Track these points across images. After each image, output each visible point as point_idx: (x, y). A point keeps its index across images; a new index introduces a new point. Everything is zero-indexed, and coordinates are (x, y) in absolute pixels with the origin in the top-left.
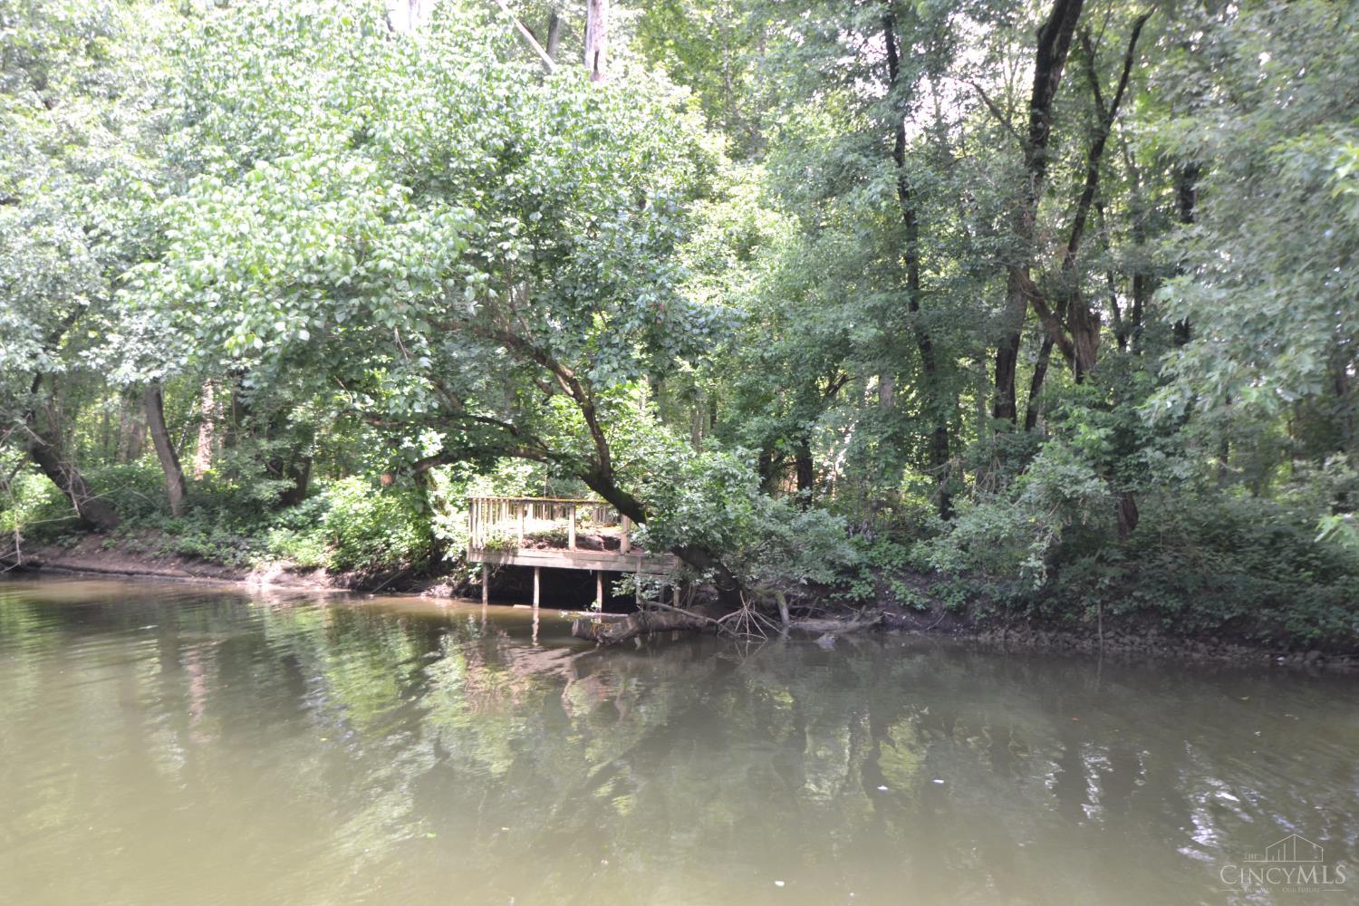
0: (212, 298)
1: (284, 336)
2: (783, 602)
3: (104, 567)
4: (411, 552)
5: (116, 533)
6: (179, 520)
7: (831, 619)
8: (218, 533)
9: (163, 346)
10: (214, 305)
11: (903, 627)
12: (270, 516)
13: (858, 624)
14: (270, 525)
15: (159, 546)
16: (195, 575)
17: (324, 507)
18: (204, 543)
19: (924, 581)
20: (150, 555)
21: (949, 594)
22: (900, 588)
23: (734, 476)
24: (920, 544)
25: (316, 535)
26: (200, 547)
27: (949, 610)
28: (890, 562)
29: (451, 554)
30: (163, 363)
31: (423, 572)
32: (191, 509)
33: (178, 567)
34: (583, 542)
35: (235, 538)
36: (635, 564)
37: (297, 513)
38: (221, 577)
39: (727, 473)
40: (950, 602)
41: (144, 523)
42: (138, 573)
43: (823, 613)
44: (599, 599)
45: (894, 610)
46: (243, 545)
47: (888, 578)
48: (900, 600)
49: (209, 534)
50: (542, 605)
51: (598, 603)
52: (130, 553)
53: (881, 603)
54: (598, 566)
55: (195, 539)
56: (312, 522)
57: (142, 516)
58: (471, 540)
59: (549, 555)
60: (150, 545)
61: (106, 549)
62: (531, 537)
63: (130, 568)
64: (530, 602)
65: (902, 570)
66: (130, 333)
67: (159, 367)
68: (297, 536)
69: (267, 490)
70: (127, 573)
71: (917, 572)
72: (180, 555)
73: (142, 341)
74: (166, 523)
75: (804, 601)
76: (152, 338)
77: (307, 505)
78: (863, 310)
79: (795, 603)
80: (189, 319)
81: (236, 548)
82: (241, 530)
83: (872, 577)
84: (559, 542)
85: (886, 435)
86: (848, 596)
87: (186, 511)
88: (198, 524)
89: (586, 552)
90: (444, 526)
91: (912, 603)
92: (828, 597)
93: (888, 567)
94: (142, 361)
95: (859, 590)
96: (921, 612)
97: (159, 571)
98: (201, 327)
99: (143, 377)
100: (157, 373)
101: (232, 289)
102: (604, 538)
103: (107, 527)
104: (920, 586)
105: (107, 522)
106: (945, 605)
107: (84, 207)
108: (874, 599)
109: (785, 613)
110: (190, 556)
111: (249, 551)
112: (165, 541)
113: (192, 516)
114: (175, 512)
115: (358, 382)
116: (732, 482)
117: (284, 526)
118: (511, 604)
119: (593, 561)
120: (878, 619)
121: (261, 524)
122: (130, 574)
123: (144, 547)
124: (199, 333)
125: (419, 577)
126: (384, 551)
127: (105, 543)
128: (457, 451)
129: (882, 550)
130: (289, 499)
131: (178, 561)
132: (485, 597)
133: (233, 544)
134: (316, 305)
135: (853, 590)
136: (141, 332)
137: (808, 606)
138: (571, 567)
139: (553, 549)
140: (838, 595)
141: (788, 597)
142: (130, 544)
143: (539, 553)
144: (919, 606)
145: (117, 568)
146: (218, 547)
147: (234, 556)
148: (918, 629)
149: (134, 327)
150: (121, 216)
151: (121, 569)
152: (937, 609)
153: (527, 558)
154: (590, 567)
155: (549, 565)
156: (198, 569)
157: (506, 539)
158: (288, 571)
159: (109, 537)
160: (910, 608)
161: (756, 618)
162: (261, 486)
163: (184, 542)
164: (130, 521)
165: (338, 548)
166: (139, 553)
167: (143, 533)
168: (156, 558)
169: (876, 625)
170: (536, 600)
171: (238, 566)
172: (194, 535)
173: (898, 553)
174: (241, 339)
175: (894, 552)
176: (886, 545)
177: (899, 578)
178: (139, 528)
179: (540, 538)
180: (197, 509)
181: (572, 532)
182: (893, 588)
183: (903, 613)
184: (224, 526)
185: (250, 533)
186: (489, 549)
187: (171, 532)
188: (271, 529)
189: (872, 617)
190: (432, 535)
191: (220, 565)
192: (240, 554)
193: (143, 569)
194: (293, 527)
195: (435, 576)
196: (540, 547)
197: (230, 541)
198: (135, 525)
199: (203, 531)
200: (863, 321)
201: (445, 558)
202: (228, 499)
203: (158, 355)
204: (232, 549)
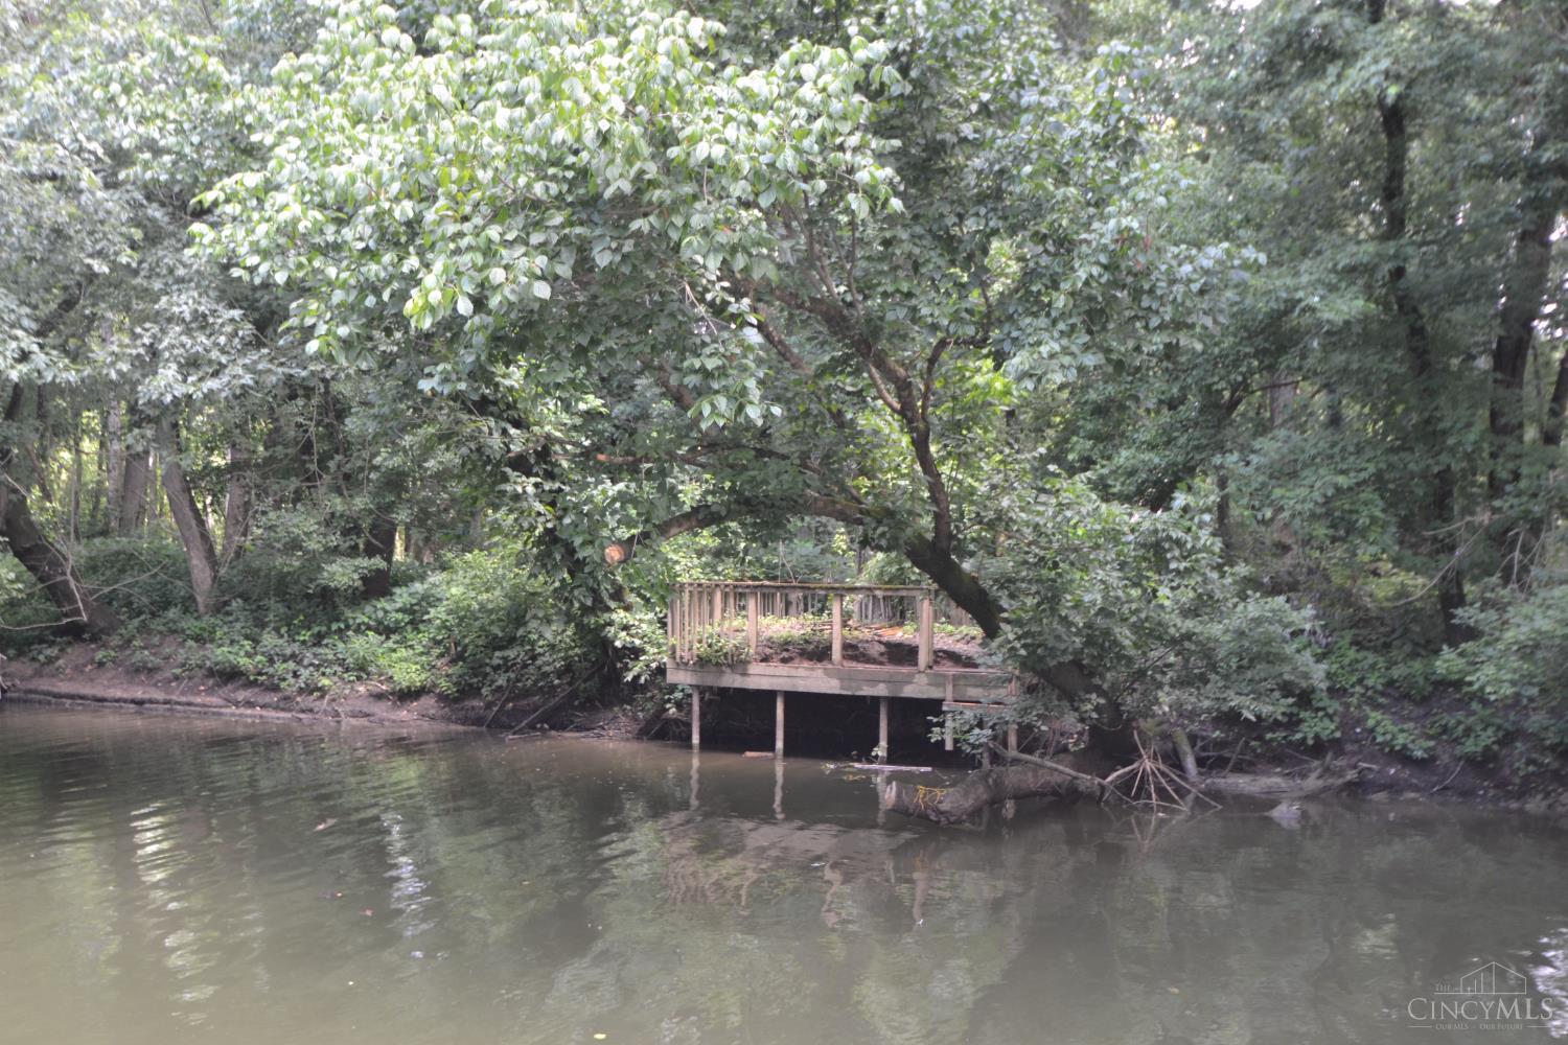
0: (359, 233)
1: (507, 291)
2: (1185, 747)
3: (99, 692)
4: (567, 668)
5: (115, 641)
6: (208, 620)
7: (1268, 774)
8: (269, 640)
9: (222, 340)
10: (361, 245)
11: (1394, 787)
12: (349, 613)
13: (1320, 783)
14: (348, 627)
15: (180, 659)
16: (237, 704)
17: (429, 600)
18: (248, 655)
19: (1421, 711)
20: (168, 674)
21: (1468, 731)
22: (1383, 724)
23: (1179, 543)
24: (1447, 653)
25: (420, 640)
26: (243, 661)
27: (1471, 761)
28: (1360, 681)
29: (635, 671)
30: (223, 367)
31: (589, 700)
32: (226, 603)
33: (210, 691)
34: (852, 651)
35: (296, 647)
36: (943, 685)
37: (392, 607)
38: (277, 708)
39: (1169, 538)
40: (1471, 746)
41: (157, 625)
42: (151, 701)
43: (1251, 764)
44: (883, 743)
45: (1372, 758)
46: (309, 657)
47: (1359, 707)
48: (1383, 745)
49: (256, 641)
50: (789, 751)
51: (881, 750)
52: (138, 671)
53: (1349, 747)
54: (881, 690)
55: (235, 648)
56: (411, 622)
57: (154, 615)
58: (673, 648)
59: (801, 672)
60: (167, 658)
61: (101, 664)
62: (770, 643)
63: (139, 694)
64: (772, 748)
65: (1383, 694)
66: (169, 320)
67: (215, 374)
68: (390, 644)
69: (342, 573)
70: (133, 701)
71: (1406, 696)
72: (211, 673)
73: (188, 331)
74: (189, 624)
75: (1220, 744)
76: (202, 328)
77: (402, 596)
78: (1334, 270)
79: (1204, 749)
80: (315, 271)
81: (299, 663)
82: (305, 635)
83: (1334, 706)
84: (818, 653)
85: (1363, 475)
86: (1298, 736)
87: (220, 608)
88: (238, 626)
89: (861, 667)
90: (626, 628)
91: (1404, 747)
92: (1260, 738)
93: (1358, 689)
94: (191, 364)
95: (1314, 727)
96: (1420, 764)
97: (183, 699)
98: (344, 285)
99: (191, 390)
100: (212, 384)
101: (397, 214)
102: (888, 645)
103: (102, 631)
104: (1416, 720)
105: (102, 624)
106: (1458, 751)
107: (112, 99)
108: (1337, 741)
109: (1190, 763)
110: (229, 675)
111: (317, 667)
112: (191, 653)
113: (228, 614)
114: (201, 608)
115: (495, 403)
116: (1177, 553)
117: (369, 628)
118: (742, 751)
119: (874, 682)
120: (1351, 775)
121: (334, 627)
122: (140, 703)
123: (158, 661)
124: (338, 296)
125: (582, 707)
126: (525, 666)
127: (99, 655)
128: (727, 505)
129: (1346, 661)
130: (378, 585)
131: (211, 682)
132: (696, 739)
133: (293, 656)
134: (555, 239)
135: (1304, 727)
136: (188, 317)
137: (1226, 753)
138: (837, 691)
139: (806, 664)
140: (1279, 735)
141: (1193, 739)
142: (138, 656)
143: (783, 670)
144: (1419, 754)
145: (119, 694)
146: (271, 661)
147: (296, 675)
148: (1416, 789)
149: (176, 309)
150: (171, 115)
151: (125, 695)
152: (1446, 758)
153: (762, 677)
154: (867, 691)
155: (801, 689)
156: (241, 695)
157: (729, 648)
158: (379, 697)
159: (105, 646)
160: (1403, 757)
161: (1163, 774)
162: (334, 568)
163: (221, 654)
164: (136, 622)
165: (453, 662)
166: (151, 671)
167: (156, 640)
168: (177, 678)
169: (1350, 785)
170: (780, 744)
171: (301, 691)
172: (232, 642)
173: (1373, 667)
174: (435, 297)
175: (1365, 664)
176: (1352, 654)
177: (1377, 707)
178: (150, 632)
179: (786, 645)
180: (236, 604)
181: (837, 636)
182: (1371, 723)
183: (1390, 764)
184: (277, 630)
185: (318, 640)
186: (702, 662)
187: (198, 639)
188: (350, 633)
189: (1341, 773)
190: (607, 643)
191: (275, 689)
192: (305, 673)
193: (159, 695)
194: (385, 630)
195: (608, 706)
196: (784, 661)
197: (288, 651)
198: (144, 629)
199: (247, 637)
200: (1332, 288)
201: (629, 678)
202: (282, 586)
203: (214, 354)
204: (291, 665)
